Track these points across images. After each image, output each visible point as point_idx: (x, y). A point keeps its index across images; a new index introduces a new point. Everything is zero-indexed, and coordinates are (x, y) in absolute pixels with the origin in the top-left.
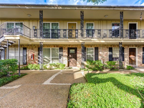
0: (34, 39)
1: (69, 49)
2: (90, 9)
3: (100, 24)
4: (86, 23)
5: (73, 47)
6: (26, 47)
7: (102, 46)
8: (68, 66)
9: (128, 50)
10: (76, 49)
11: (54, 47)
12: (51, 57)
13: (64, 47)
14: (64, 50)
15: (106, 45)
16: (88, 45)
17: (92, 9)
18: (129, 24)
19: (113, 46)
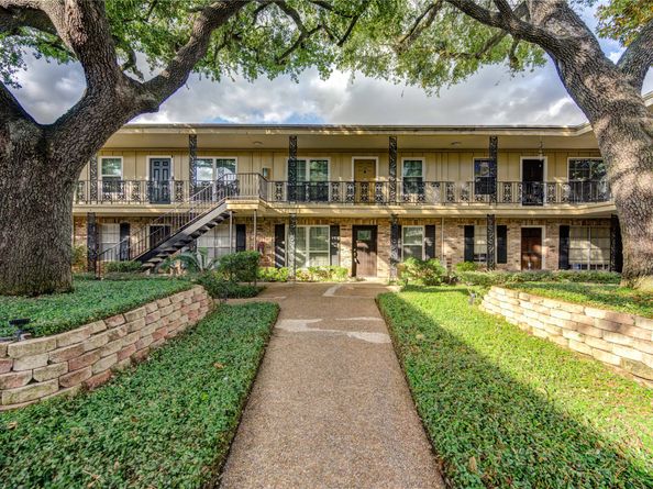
0: (276, 205)
1: (356, 229)
2: (413, 133)
3: (439, 168)
4: (403, 159)
5: (367, 224)
6: (243, 223)
7: (445, 222)
8: (354, 274)
9: (520, 234)
10: (374, 230)
11: (317, 223)
12: (308, 251)
13: (344, 223)
14: (342, 232)
15: (455, 220)
16: (409, 220)
17: (417, 133)
18: (524, 161)
19: (476, 222)
